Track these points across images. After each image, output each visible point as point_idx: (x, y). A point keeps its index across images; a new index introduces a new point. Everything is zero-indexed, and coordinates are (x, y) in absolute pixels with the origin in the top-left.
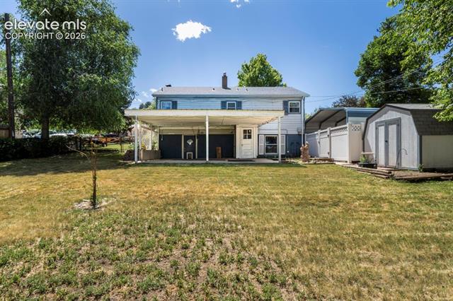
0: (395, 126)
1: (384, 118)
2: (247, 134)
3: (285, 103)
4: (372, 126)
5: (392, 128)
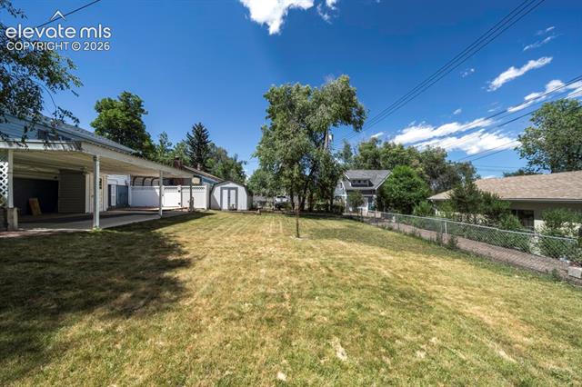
1: (228, 185)
4: (217, 190)
5: (233, 192)
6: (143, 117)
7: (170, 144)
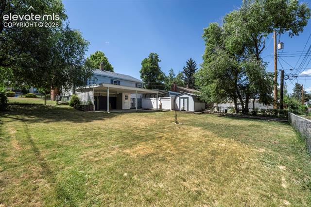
0: (186, 99)
1: (183, 96)
2: (127, 97)
3: (136, 84)
4: (178, 99)
5: (186, 100)
6: (159, 63)
7: (174, 75)
